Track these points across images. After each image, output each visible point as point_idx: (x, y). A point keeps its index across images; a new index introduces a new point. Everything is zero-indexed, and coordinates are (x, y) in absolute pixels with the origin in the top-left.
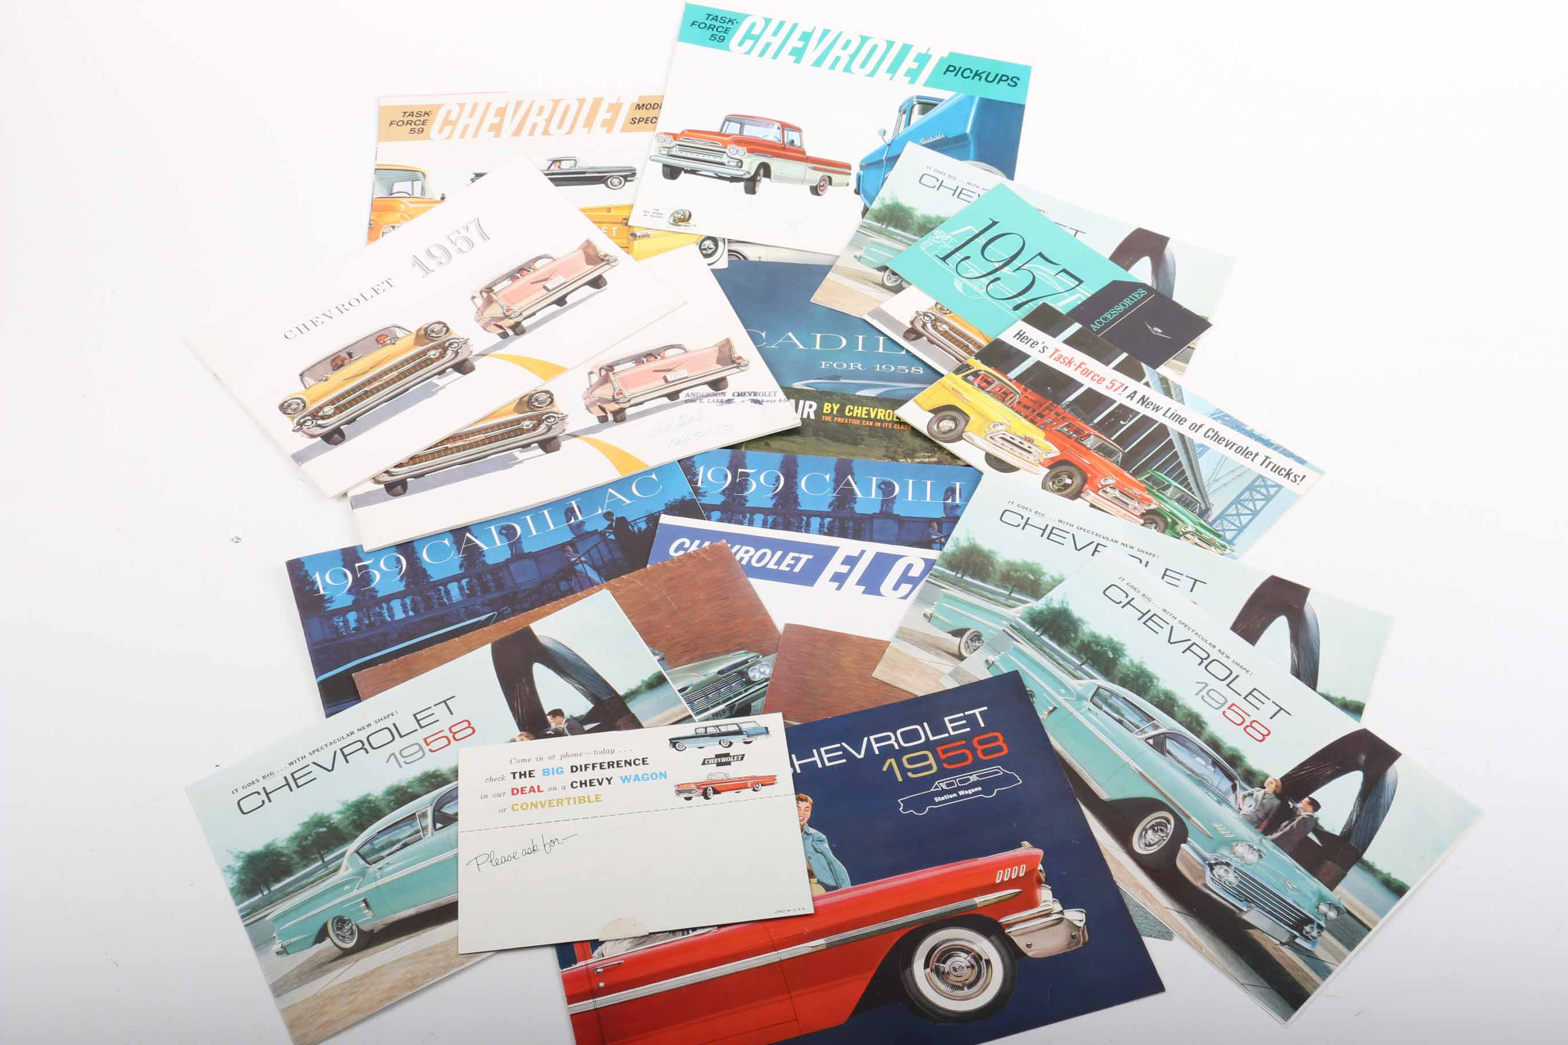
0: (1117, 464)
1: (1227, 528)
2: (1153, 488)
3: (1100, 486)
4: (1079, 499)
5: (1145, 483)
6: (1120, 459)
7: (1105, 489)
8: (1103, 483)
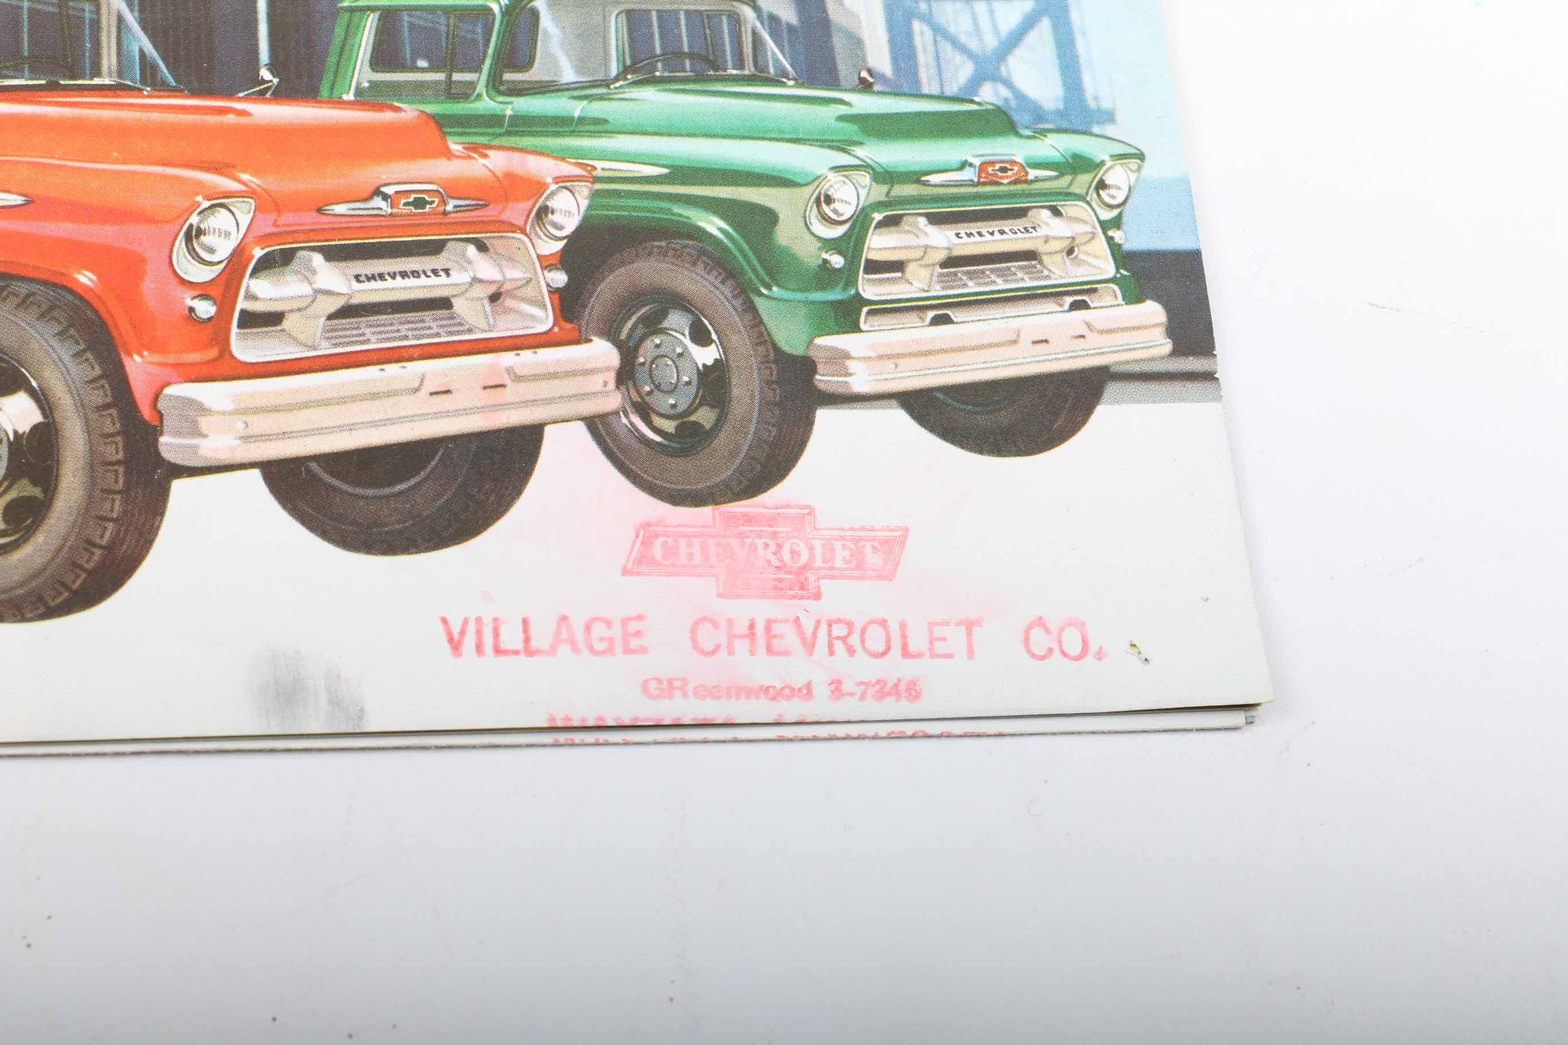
0: (160, 87)
1: (991, 42)
2: (465, 93)
3: (205, 309)
4: (179, 487)
5: (397, 90)
6: (141, 42)
7: (241, 304)
8: (202, 274)
